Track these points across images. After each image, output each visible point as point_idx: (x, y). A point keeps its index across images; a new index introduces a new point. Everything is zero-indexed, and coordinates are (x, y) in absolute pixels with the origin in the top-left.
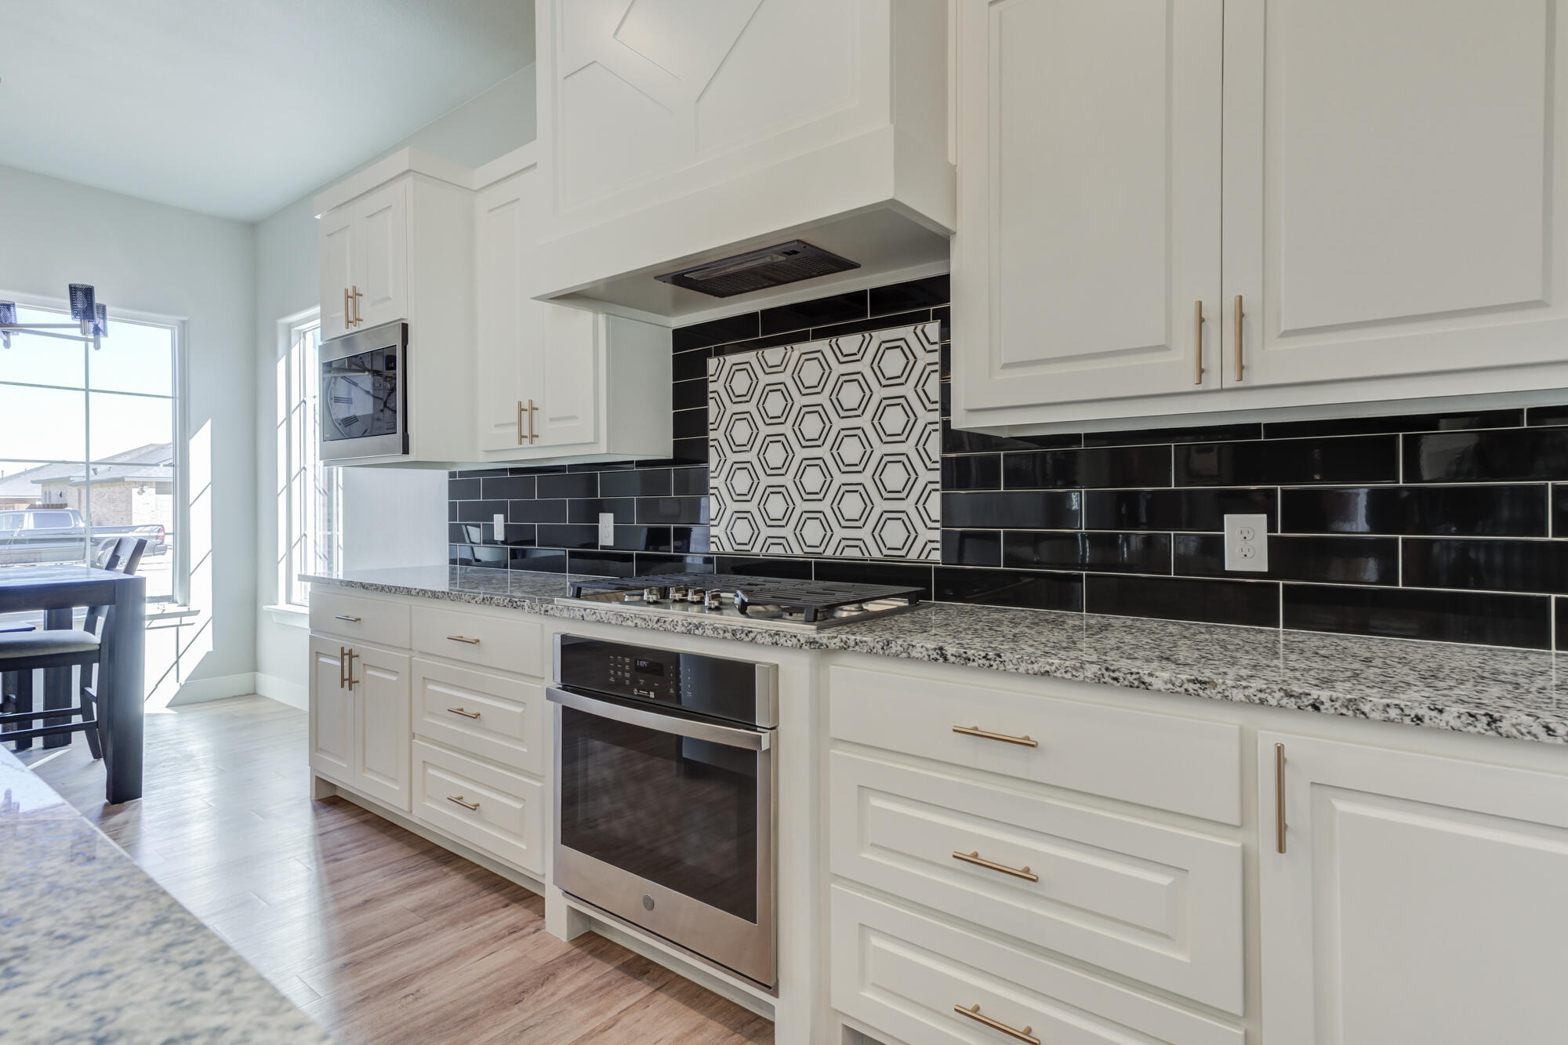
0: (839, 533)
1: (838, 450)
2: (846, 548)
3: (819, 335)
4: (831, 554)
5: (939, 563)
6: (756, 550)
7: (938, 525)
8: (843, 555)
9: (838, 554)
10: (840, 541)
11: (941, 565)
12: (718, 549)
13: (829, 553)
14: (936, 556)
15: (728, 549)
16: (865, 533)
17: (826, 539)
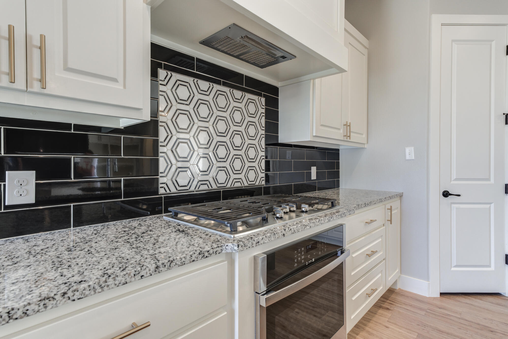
0: (233, 176)
1: (232, 139)
2: (235, 183)
3: (225, 84)
4: (230, 186)
5: (264, 185)
6: (192, 188)
7: (264, 171)
8: (234, 186)
9: (232, 186)
10: (233, 180)
11: (265, 186)
12: (166, 191)
13: (229, 186)
14: (264, 183)
15: (173, 190)
16: (242, 176)
17: (227, 180)
